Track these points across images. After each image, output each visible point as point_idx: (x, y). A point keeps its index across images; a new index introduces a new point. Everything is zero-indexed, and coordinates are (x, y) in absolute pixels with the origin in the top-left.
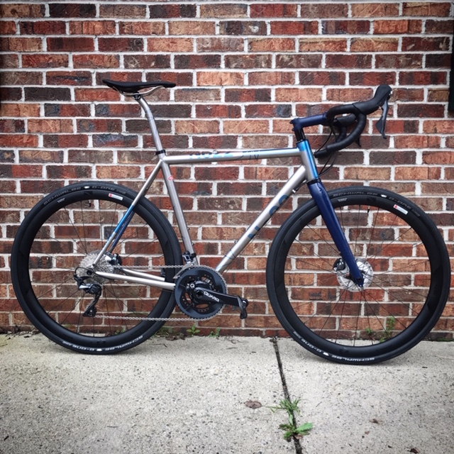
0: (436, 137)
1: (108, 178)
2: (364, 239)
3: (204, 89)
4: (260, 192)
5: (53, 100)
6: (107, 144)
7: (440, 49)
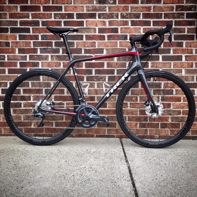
0: (191, 49)
1: (47, 67)
2: (160, 94)
3: (89, 28)
4: (114, 73)
5: (22, 33)
6: (46, 52)
7: (192, 11)
